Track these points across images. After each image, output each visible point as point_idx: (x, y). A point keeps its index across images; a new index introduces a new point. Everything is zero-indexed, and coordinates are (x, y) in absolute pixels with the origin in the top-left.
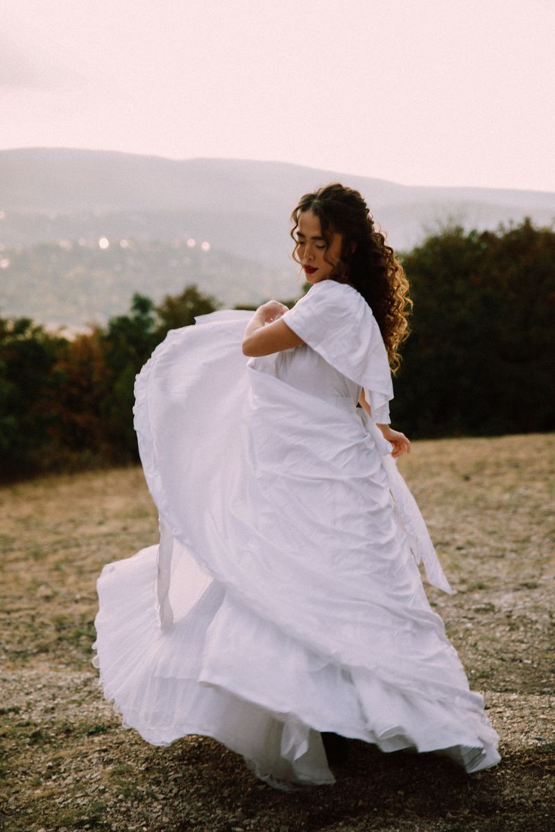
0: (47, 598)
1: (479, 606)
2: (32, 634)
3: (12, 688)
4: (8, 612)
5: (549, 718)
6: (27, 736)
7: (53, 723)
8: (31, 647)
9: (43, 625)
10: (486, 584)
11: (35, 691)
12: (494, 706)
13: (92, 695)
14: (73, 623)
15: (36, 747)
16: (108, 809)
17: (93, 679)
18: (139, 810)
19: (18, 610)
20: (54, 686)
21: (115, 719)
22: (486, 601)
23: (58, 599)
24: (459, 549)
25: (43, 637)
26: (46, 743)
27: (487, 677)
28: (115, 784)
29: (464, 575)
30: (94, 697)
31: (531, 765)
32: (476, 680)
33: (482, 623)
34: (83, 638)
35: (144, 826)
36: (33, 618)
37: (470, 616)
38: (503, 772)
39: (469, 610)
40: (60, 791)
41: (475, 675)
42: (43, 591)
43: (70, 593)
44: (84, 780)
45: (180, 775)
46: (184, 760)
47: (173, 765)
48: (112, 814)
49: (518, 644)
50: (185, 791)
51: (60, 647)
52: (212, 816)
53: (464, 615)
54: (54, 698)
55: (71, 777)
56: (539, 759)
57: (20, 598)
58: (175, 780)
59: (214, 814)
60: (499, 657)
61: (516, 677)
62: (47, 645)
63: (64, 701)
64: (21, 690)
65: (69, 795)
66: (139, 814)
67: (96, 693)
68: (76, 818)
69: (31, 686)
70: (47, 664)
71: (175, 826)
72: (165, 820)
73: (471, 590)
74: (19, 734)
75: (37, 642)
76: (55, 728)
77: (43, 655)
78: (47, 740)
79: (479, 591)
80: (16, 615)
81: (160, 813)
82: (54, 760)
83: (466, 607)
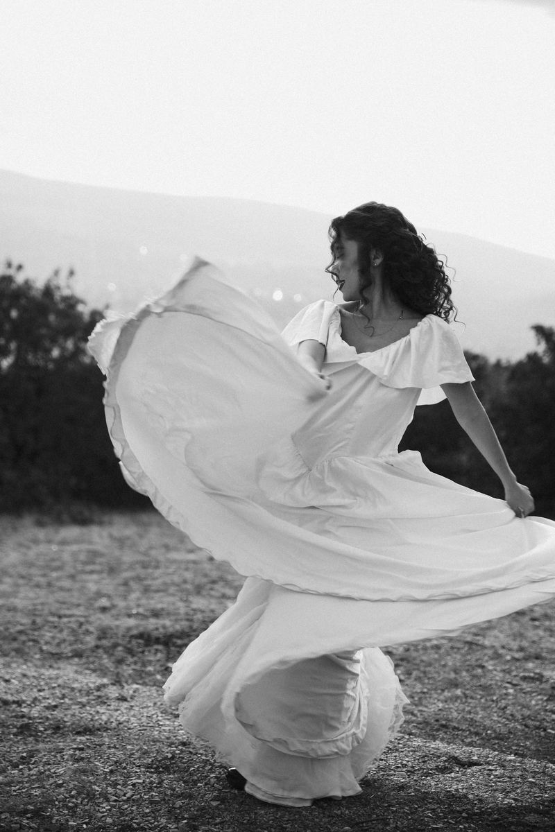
0: (104, 610)
1: (527, 674)
2: (72, 638)
3: (28, 683)
4: (60, 617)
5: (537, 782)
6: (15, 727)
7: (48, 719)
8: (67, 649)
9: (88, 632)
10: (544, 654)
11: (49, 689)
12: (488, 763)
13: (100, 700)
14: (116, 634)
15: (19, 738)
16: (57, 803)
17: (108, 685)
18: (87, 807)
19: (70, 616)
20: (68, 687)
21: (109, 724)
22: (538, 671)
23: (114, 612)
24: (534, 619)
25: (82, 643)
26: (31, 736)
27: (502, 739)
28: (73, 781)
29: (525, 644)
30: (101, 702)
31: (498, 823)
32: (489, 740)
33: (524, 691)
34: (120, 648)
35: (85, 823)
36: (81, 624)
37: (515, 682)
38: (467, 825)
39: (515, 676)
40: (20, 780)
41: (490, 736)
42: (104, 602)
43: (128, 608)
44: (47, 773)
45: (141, 781)
46: (151, 768)
47: (138, 770)
48: (58, 808)
49: (549, 714)
50: (139, 796)
51: (94, 654)
52: (156, 823)
53: (509, 680)
54: (64, 697)
55: (37, 769)
56: (507, 818)
57: (79, 605)
58: (134, 785)
59: (158, 822)
60: (524, 723)
61: (531, 744)
62: (84, 651)
63: (71, 702)
64: (36, 686)
65: (26, 785)
66: (86, 811)
67: (104, 698)
68: (22, 806)
69: (47, 684)
70: (75, 668)
71: (116, 828)
72: (109, 820)
73: (526, 659)
74: (9, 723)
75: (75, 647)
76: (47, 724)
77: (76, 659)
78: (34, 733)
79: (534, 660)
80: (65, 620)
81: (105, 814)
82: (30, 751)
83: (514, 673)
